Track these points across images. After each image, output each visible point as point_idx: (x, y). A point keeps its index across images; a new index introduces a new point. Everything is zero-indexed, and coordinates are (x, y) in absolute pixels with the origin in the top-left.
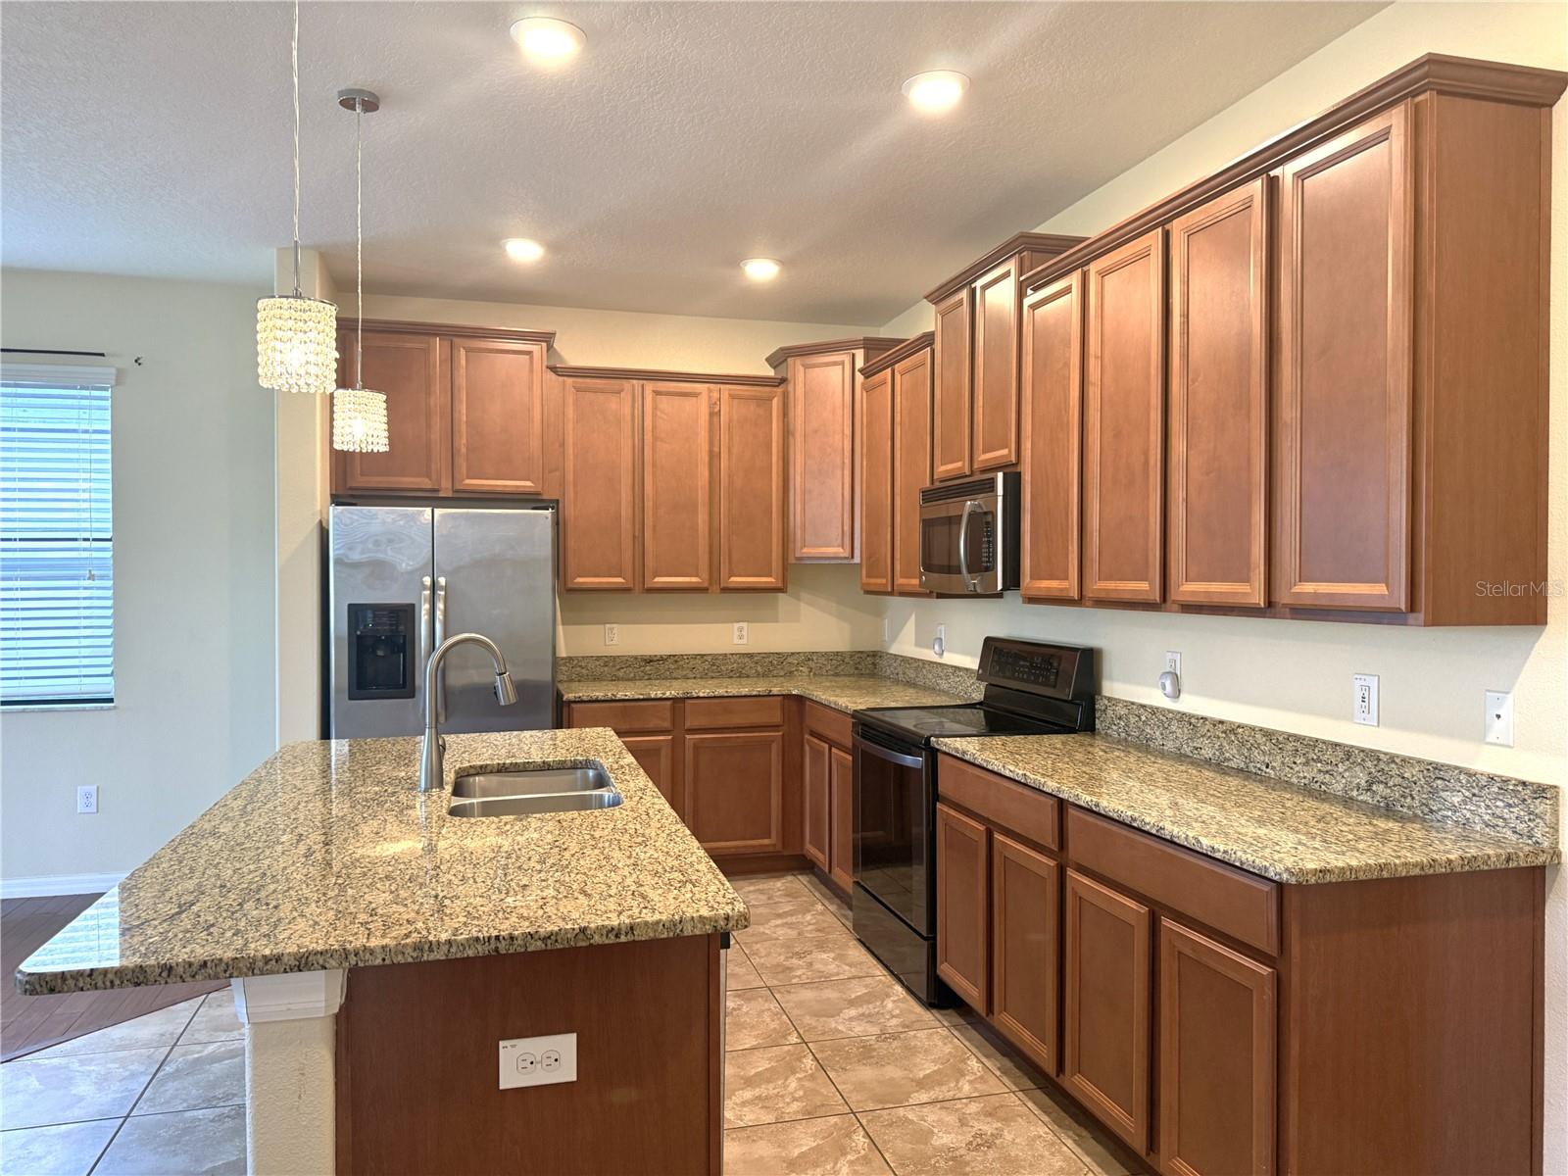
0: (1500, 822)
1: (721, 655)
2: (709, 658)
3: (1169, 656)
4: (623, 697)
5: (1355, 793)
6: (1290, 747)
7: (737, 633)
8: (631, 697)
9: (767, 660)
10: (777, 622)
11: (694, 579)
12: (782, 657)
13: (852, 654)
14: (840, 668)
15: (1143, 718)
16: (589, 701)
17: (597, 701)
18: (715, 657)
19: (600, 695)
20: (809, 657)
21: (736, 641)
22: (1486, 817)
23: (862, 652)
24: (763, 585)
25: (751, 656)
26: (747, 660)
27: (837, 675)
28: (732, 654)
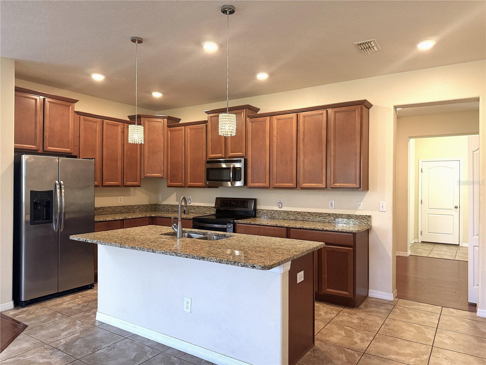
0: (362, 222)
1: (115, 206)
2: (112, 208)
3: (279, 199)
4: (108, 220)
5: (331, 221)
6: (315, 215)
7: (119, 200)
8: (110, 220)
9: (128, 208)
10: (130, 196)
11: (117, 183)
12: (132, 206)
13: (150, 205)
14: (147, 209)
15: (272, 213)
16: (99, 222)
17: (101, 222)
18: (114, 207)
19: (102, 219)
20: (139, 206)
21: (120, 202)
22: (359, 222)
23: (152, 204)
24: (135, 185)
25: (124, 206)
26: (123, 208)
27: (146, 211)
28: (119, 206)
